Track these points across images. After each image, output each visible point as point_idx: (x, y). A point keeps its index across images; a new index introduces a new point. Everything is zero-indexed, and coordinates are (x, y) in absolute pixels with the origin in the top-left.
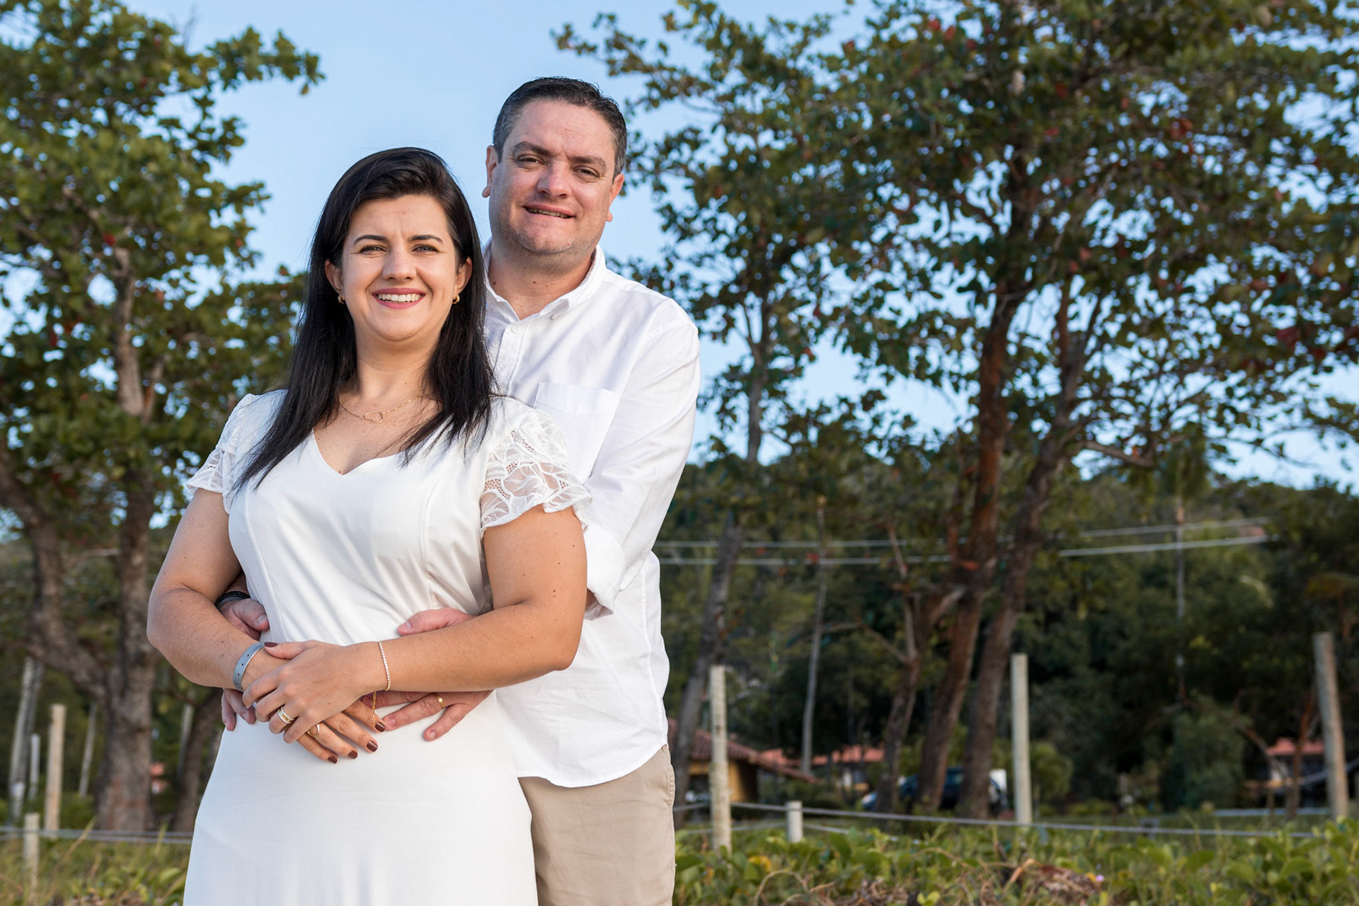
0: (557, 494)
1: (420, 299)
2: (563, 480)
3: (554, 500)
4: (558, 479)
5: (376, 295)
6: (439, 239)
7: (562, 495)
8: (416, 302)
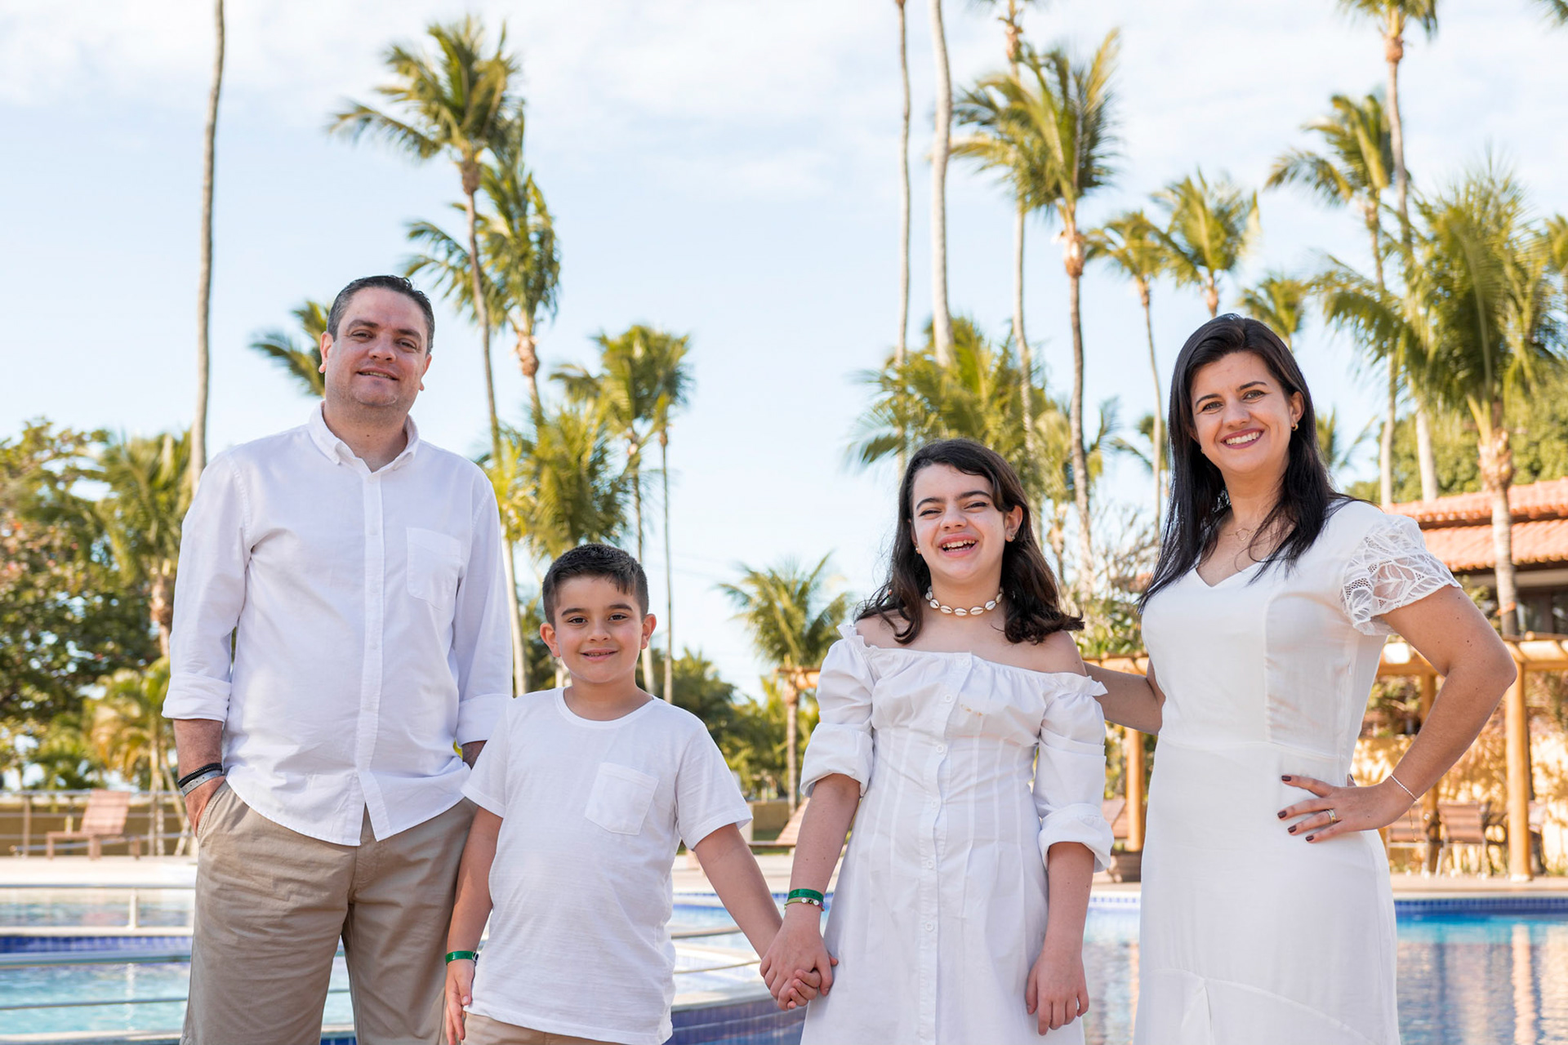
0: (1415, 585)
1: (1260, 435)
2: (1419, 573)
3: (1412, 591)
4: (1414, 572)
5: (1224, 442)
6: (1263, 383)
7: (1419, 586)
8: (1257, 438)
